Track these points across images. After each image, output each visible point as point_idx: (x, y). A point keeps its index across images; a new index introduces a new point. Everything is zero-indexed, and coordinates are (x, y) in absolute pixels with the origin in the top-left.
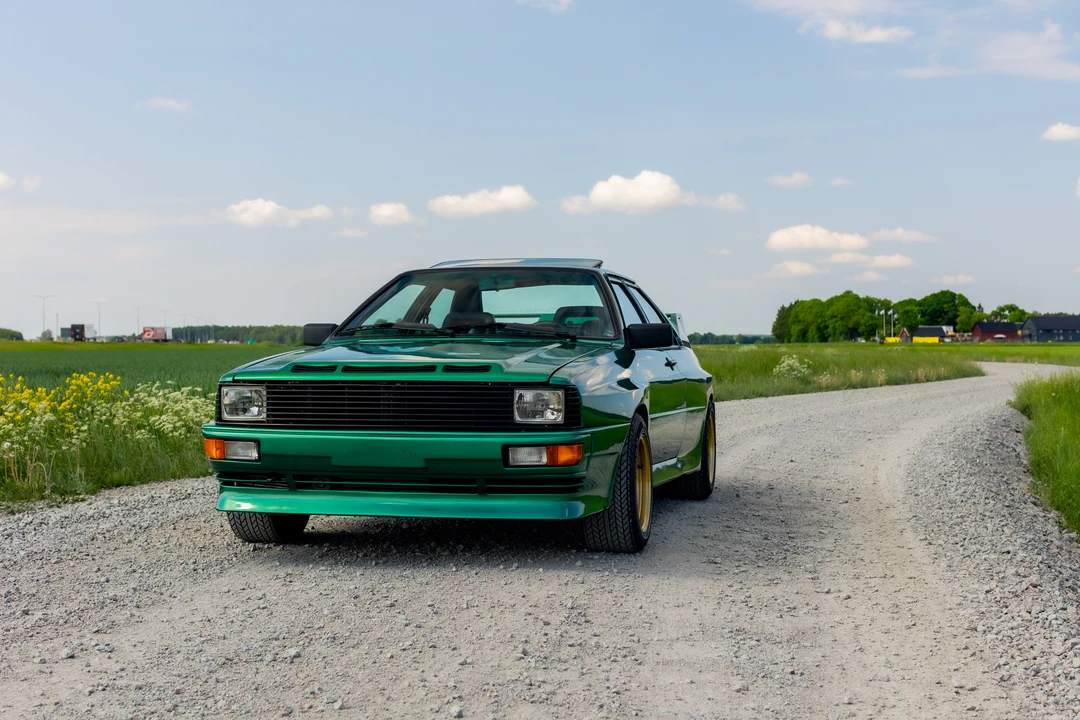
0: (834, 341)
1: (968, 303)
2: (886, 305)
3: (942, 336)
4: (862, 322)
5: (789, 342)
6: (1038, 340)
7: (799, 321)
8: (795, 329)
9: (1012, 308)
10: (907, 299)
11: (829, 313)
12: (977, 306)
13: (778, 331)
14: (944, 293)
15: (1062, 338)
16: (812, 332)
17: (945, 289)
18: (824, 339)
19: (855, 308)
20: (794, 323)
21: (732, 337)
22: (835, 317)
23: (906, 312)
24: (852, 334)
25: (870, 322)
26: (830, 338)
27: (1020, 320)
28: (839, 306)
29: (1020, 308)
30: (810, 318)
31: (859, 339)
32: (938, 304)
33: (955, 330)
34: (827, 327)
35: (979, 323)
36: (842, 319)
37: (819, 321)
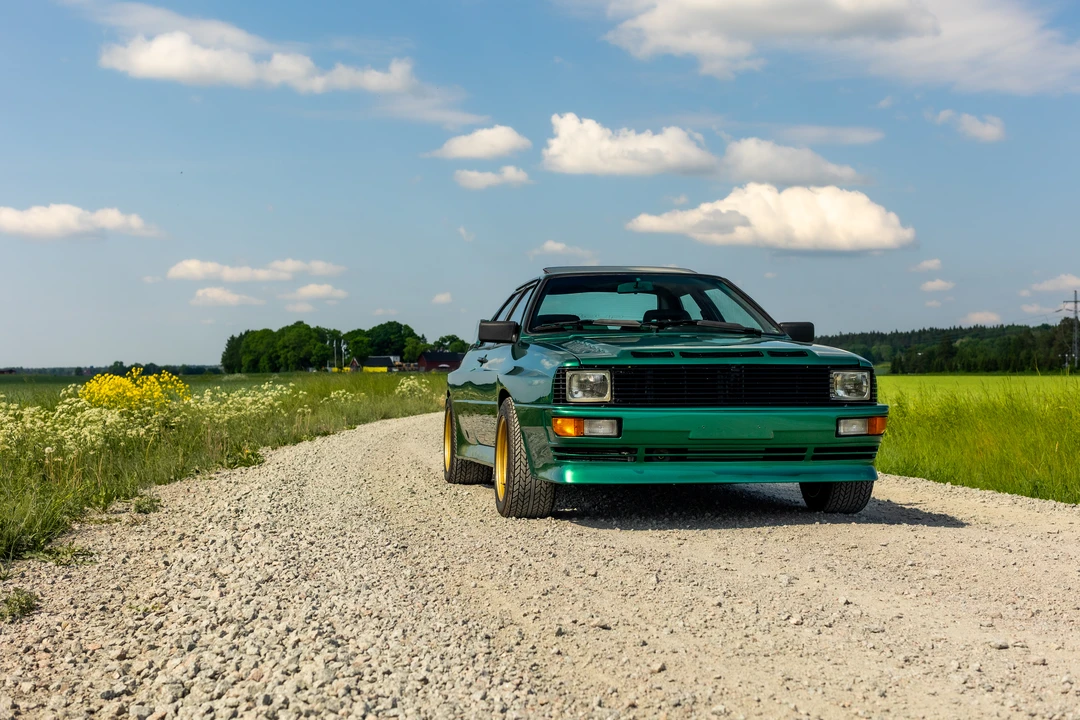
0: (287, 370)
1: (414, 334)
2: (335, 335)
3: (390, 365)
4: (314, 352)
5: (240, 372)
7: (250, 352)
8: (246, 360)
9: (453, 339)
10: (356, 329)
11: (280, 343)
12: (421, 336)
13: (228, 361)
14: (391, 324)
16: (264, 362)
17: (392, 320)
18: (275, 369)
19: (307, 338)
20: (245, 352)
22: (287, 347)
23: (356, 343)
24: (303, 364)
25: (323, 353)
26: (282, 368)
27: (462, 350)
28: (292, 335)
29: (461, 339)
30: (261, 348)
31: (310, 369)
32: (385, 335)
33: (402, 360)
34: (278, 357)
35: (424, 353)
36: (294, 349)
37: (271, 351)
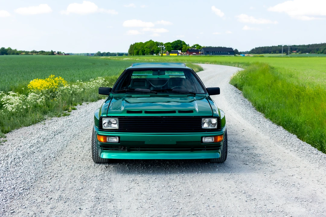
0: (147, 55)
1: (185, 44)
2: (162, 44)
3: (178, 53)
4: (155, 49)
5: (133, 55)
6: (205, 55)
7: (136, 49)
8: (135, 51)
9: (197, 45)
10: (168, 42)
11: (145, 46)
12: (188, 44)
13: (130, 52)
14: (178, 41)
15: (211, 54)
16: (140, 52)
18: (144, 54)
19: (153, 45)
20: (135, 49)
21: (115, 53)
22: (147, 48)
23: (168, 46)
24: (152, 53)
25: (158, 49)
26: (146, 54)
27: (200, 49)
28: (149, 44)
29: (200, 45)
30: (140, 48)
31: (154, 54)
32: (177, 44)
33: (182, 52)
34: (145, 51)
35: (188, 50)
36: (149, 48)
37: (142, 49)
